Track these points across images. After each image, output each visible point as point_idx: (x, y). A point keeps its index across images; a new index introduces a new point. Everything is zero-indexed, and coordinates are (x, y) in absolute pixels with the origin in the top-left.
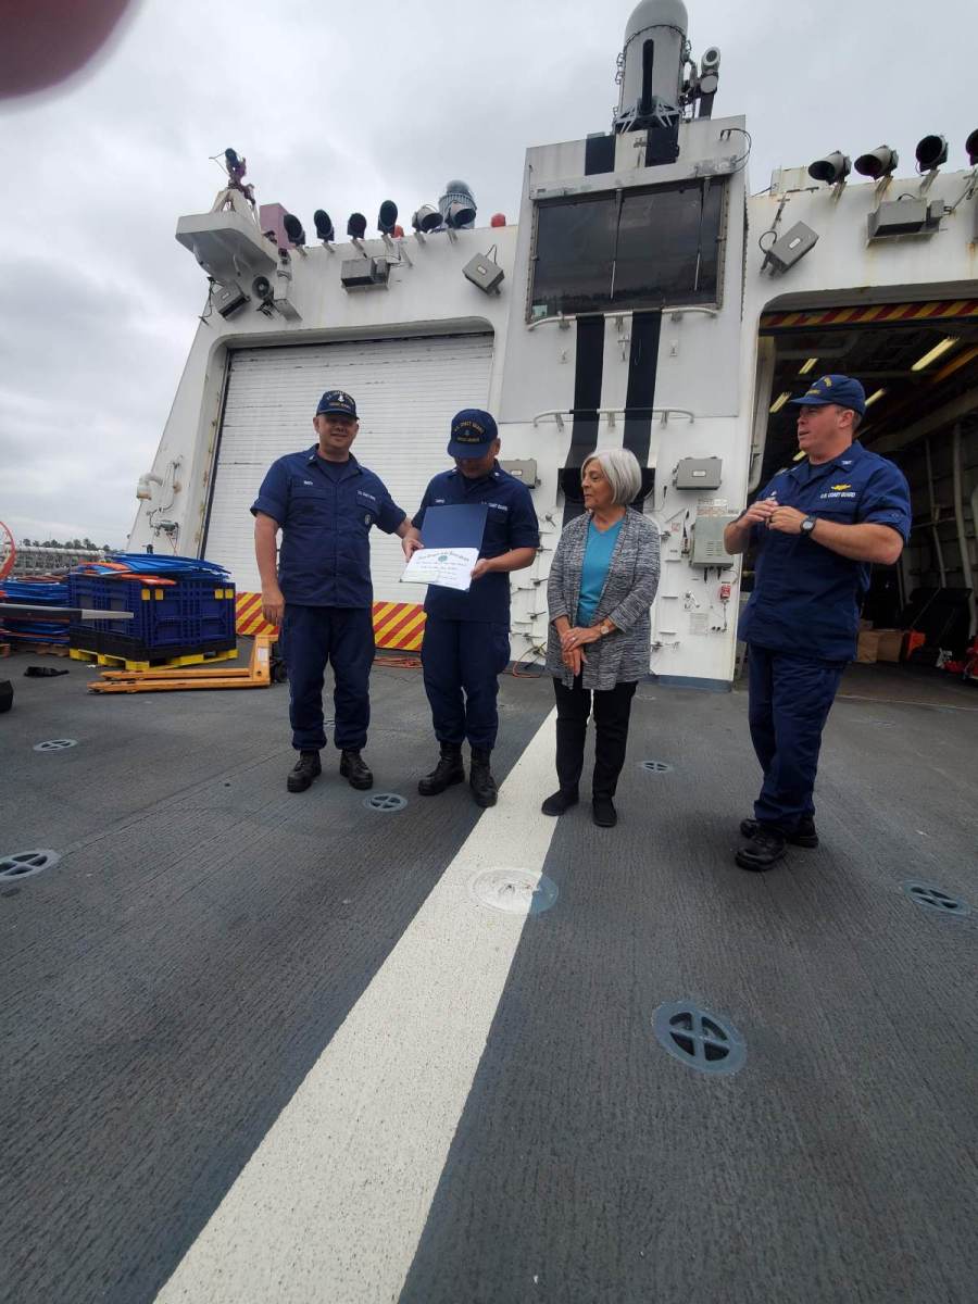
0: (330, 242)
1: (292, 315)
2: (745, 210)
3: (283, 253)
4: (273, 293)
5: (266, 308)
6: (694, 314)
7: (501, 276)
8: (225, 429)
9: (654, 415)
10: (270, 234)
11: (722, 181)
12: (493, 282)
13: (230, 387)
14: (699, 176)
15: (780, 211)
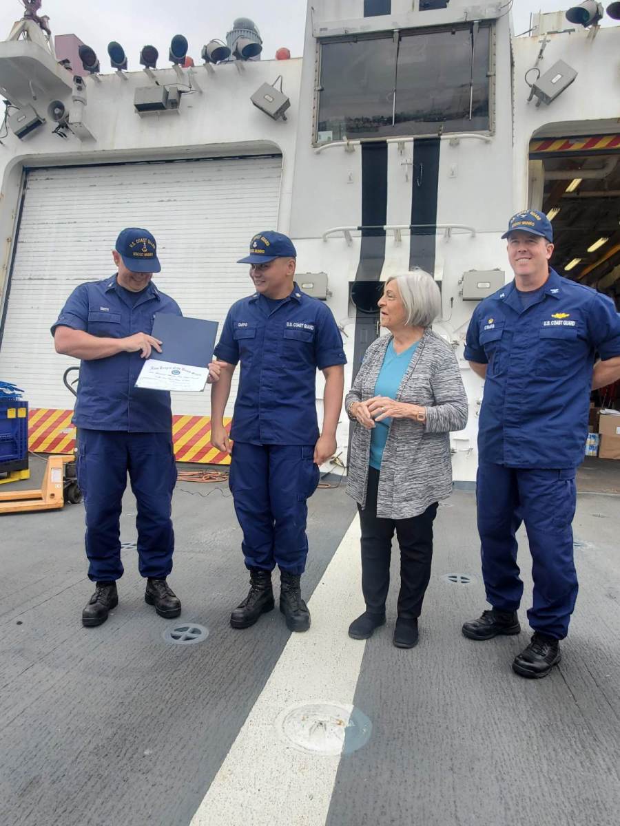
0: (123, 71)
1: (86, 137)
2: (511, 49)
3: (78, 80)
4: (68, 116)
5: (61, 130)
6: (470, 140)
7: (287, 104)
8: (19, 245)
9: (437, 230)
10: (65, 62)
11: (489, 24)
12: (280, 109)
13: (25, 204)
14: (468, 20)
15: (542, 51)
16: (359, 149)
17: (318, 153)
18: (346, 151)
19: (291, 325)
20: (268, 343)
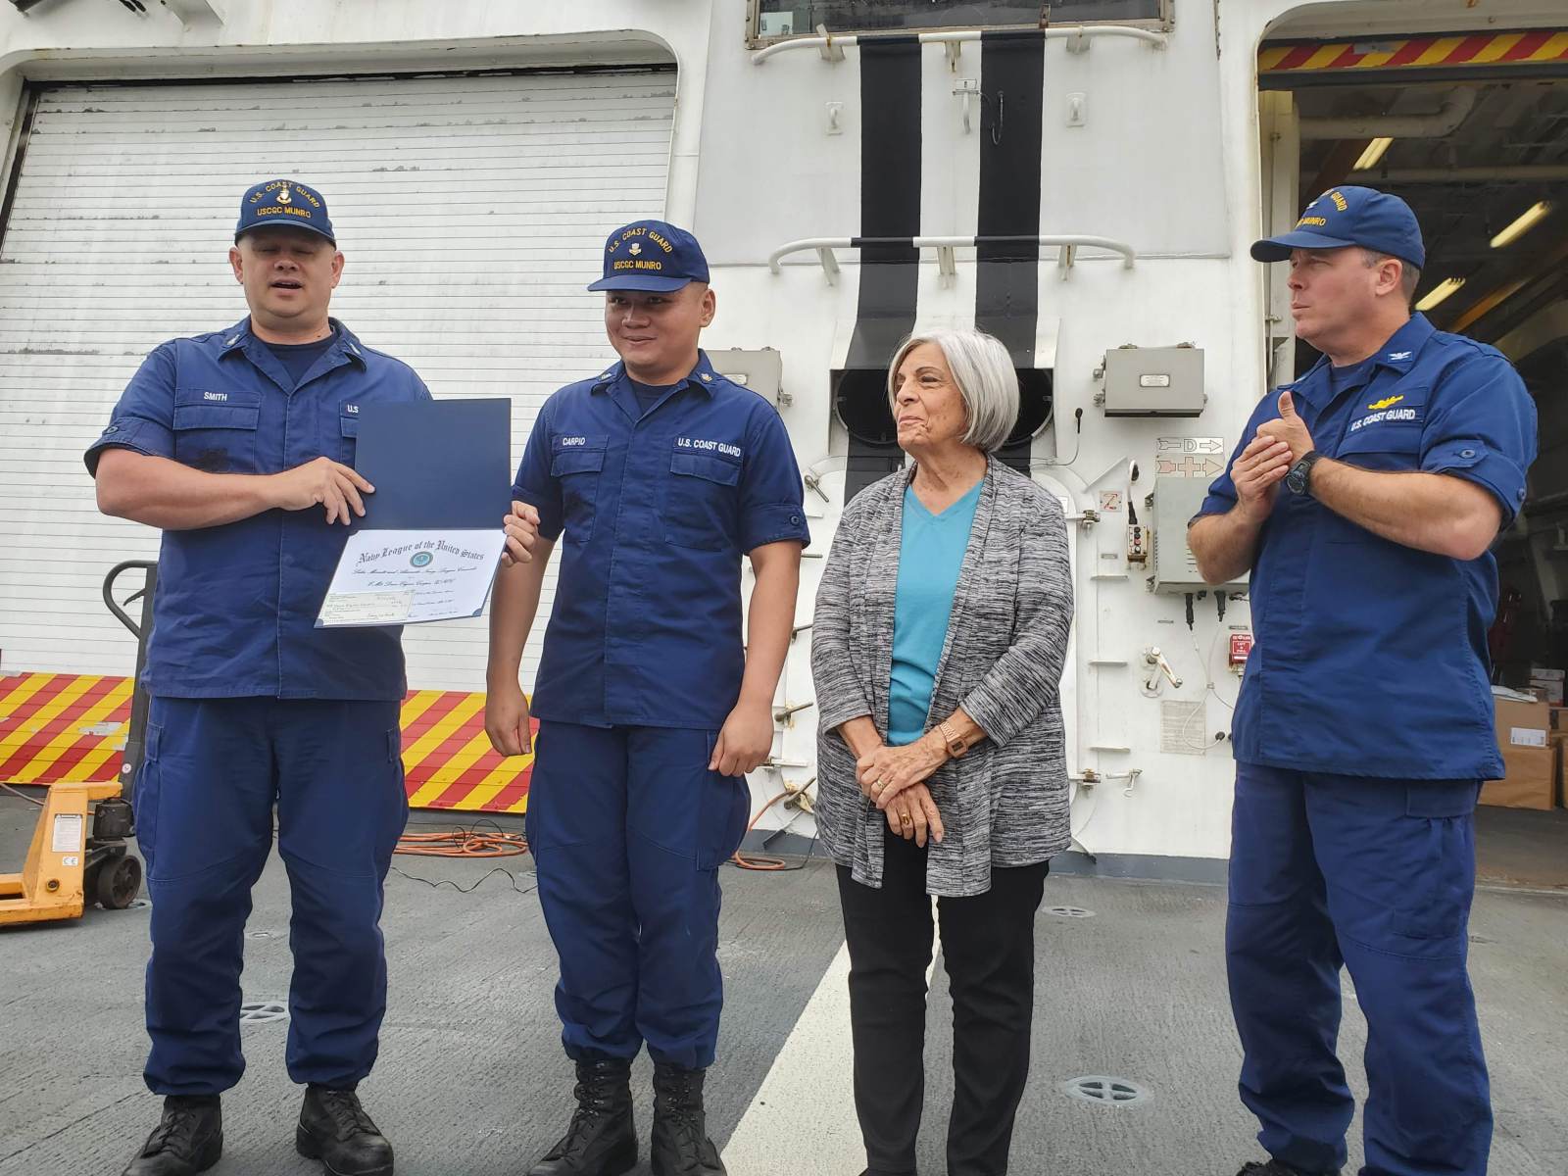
6: (1114, 39)
9: (1042, 250)
16: (854, 54)
17: (760, 62)
18: (826, 59)
19: (688, 444)
20: (633, 486)
